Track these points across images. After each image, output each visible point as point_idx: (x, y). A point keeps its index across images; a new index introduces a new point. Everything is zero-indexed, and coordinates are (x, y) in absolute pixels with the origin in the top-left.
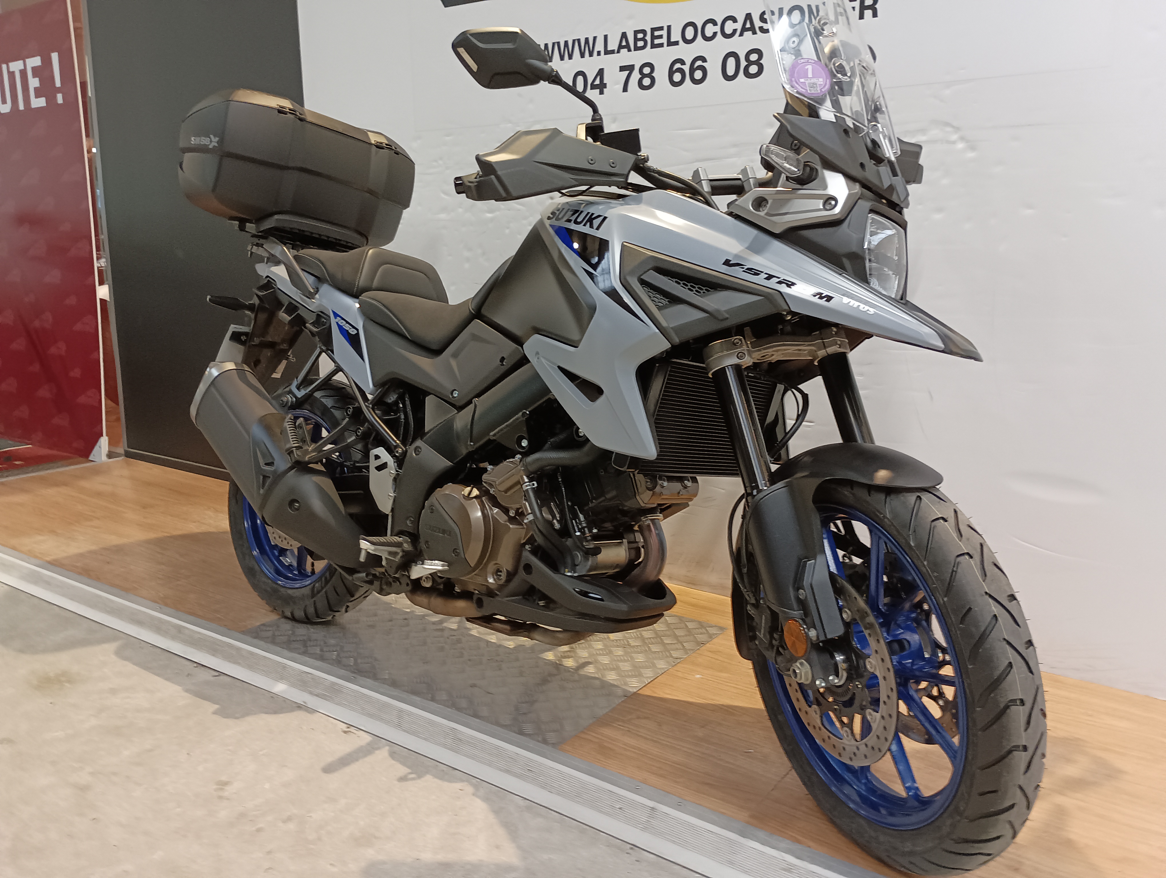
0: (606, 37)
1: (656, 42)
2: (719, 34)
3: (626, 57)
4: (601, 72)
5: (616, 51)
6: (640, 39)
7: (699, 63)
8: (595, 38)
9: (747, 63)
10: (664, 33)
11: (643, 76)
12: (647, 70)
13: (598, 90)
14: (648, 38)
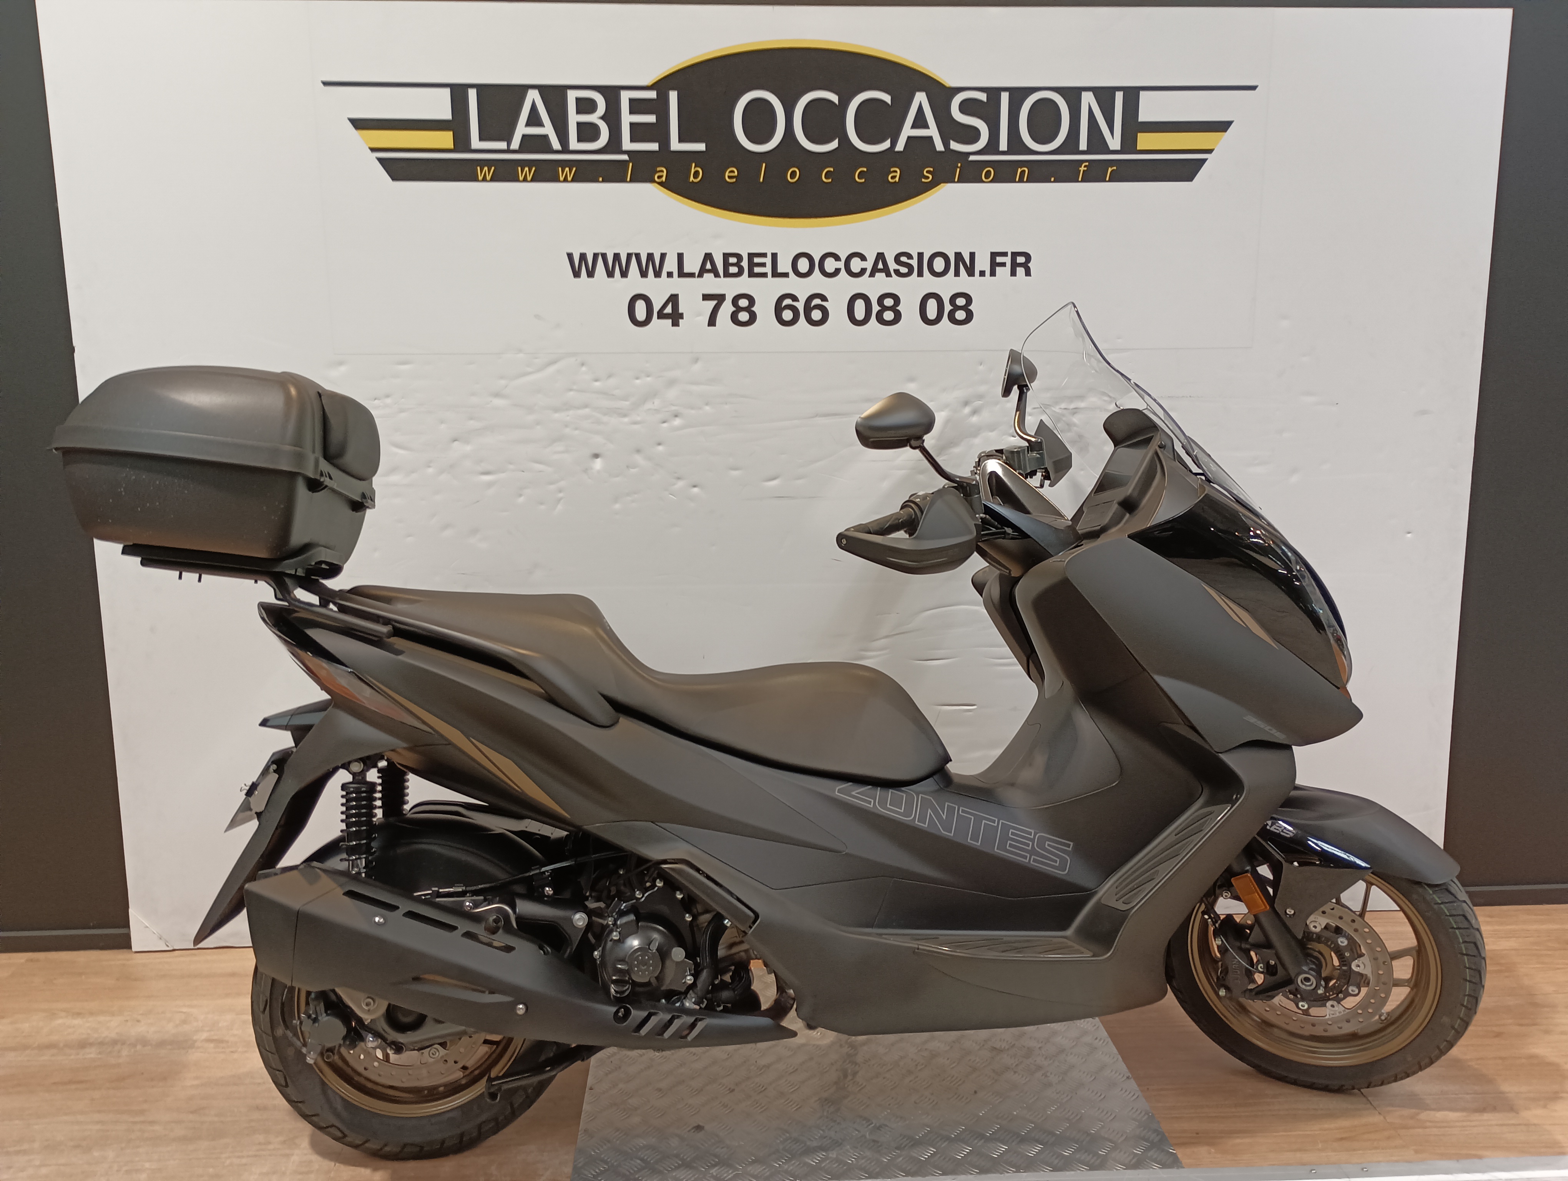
0: (680, 256)
1: (757, 270)
2: (843, 271)
3: (711, 284)
4: (674, 299)
5: (697, 275)
6: (733, 265)
7: (817, 301)
8: (663, 256)
9: (880, 308)
10: (768, 261)
11: (739, 309)
12: (744, 303)
13: (670, 321)
14: (745, 264)
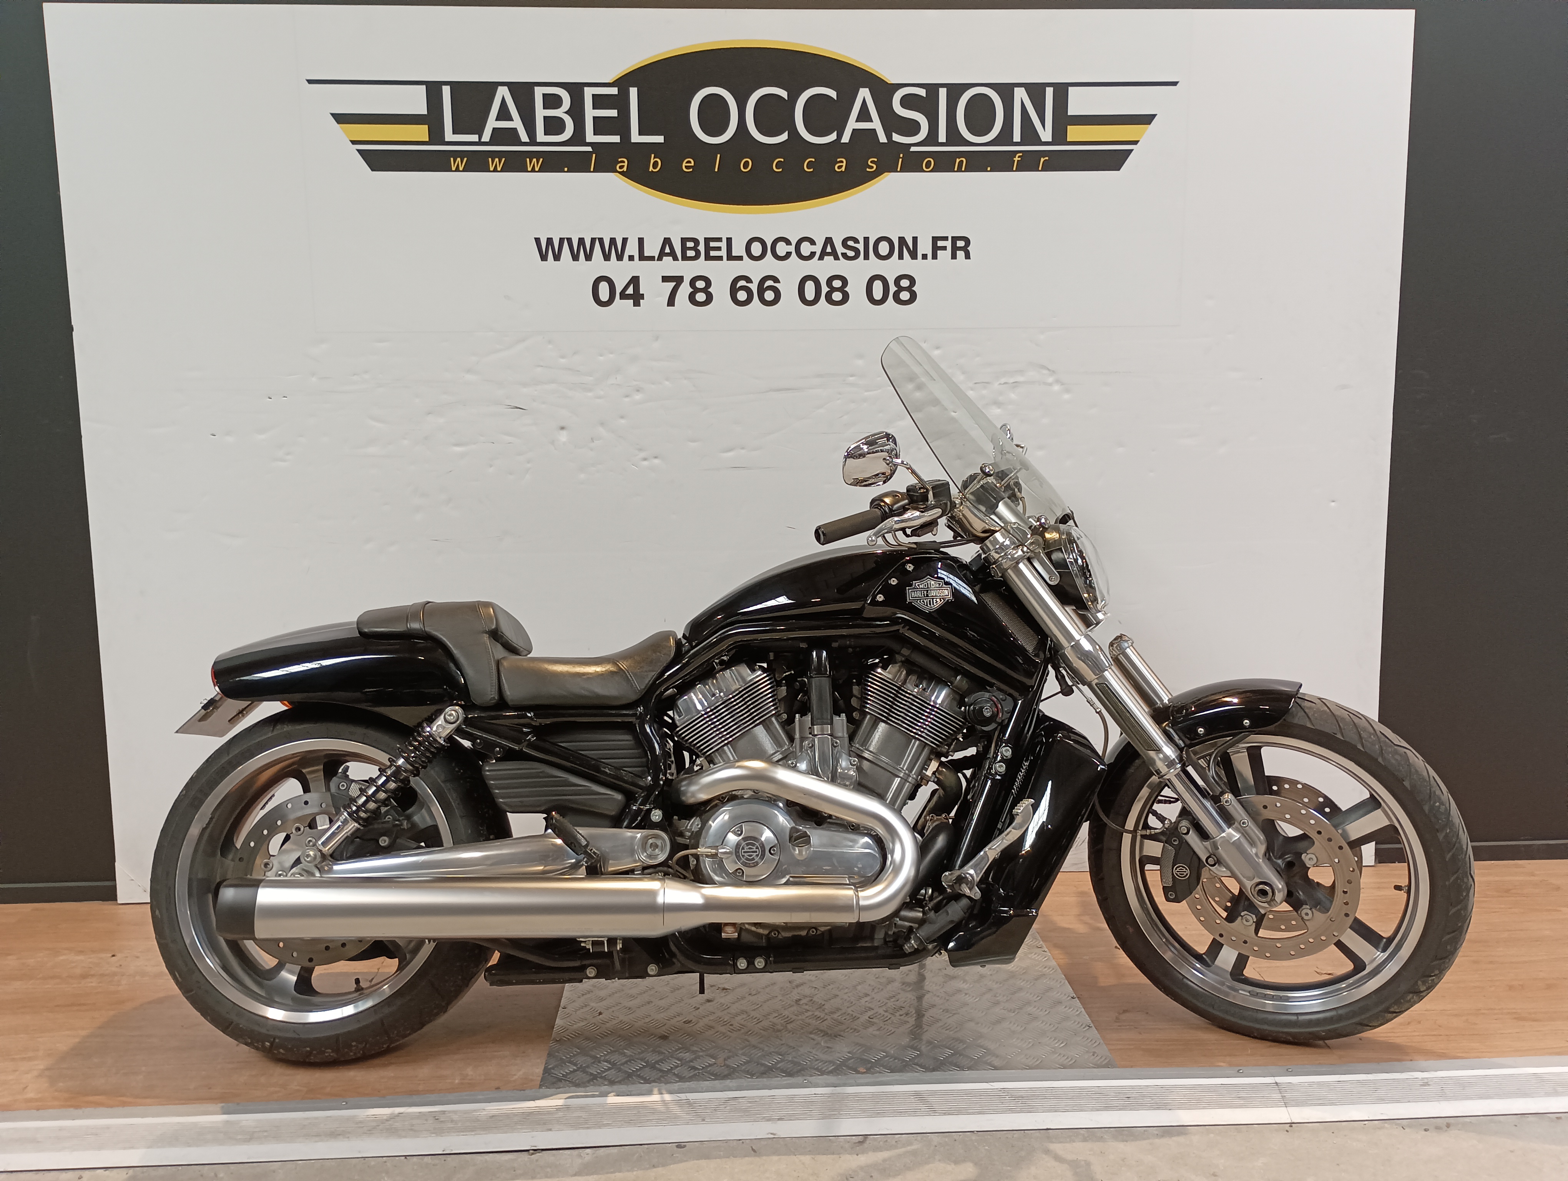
0: (641, 241)
1: (713, 253)
2: (794, 254)
3: (669, 266)
4: (635, 281)
5: (656, 258)
6: (690, 249)
7: (769, 283)
8: (625, 241)
9: (829, 289)
10: (723, 245)
11: (696, 290)
12: (700, 284)
13: (632, 301)
14: (701, 248)
